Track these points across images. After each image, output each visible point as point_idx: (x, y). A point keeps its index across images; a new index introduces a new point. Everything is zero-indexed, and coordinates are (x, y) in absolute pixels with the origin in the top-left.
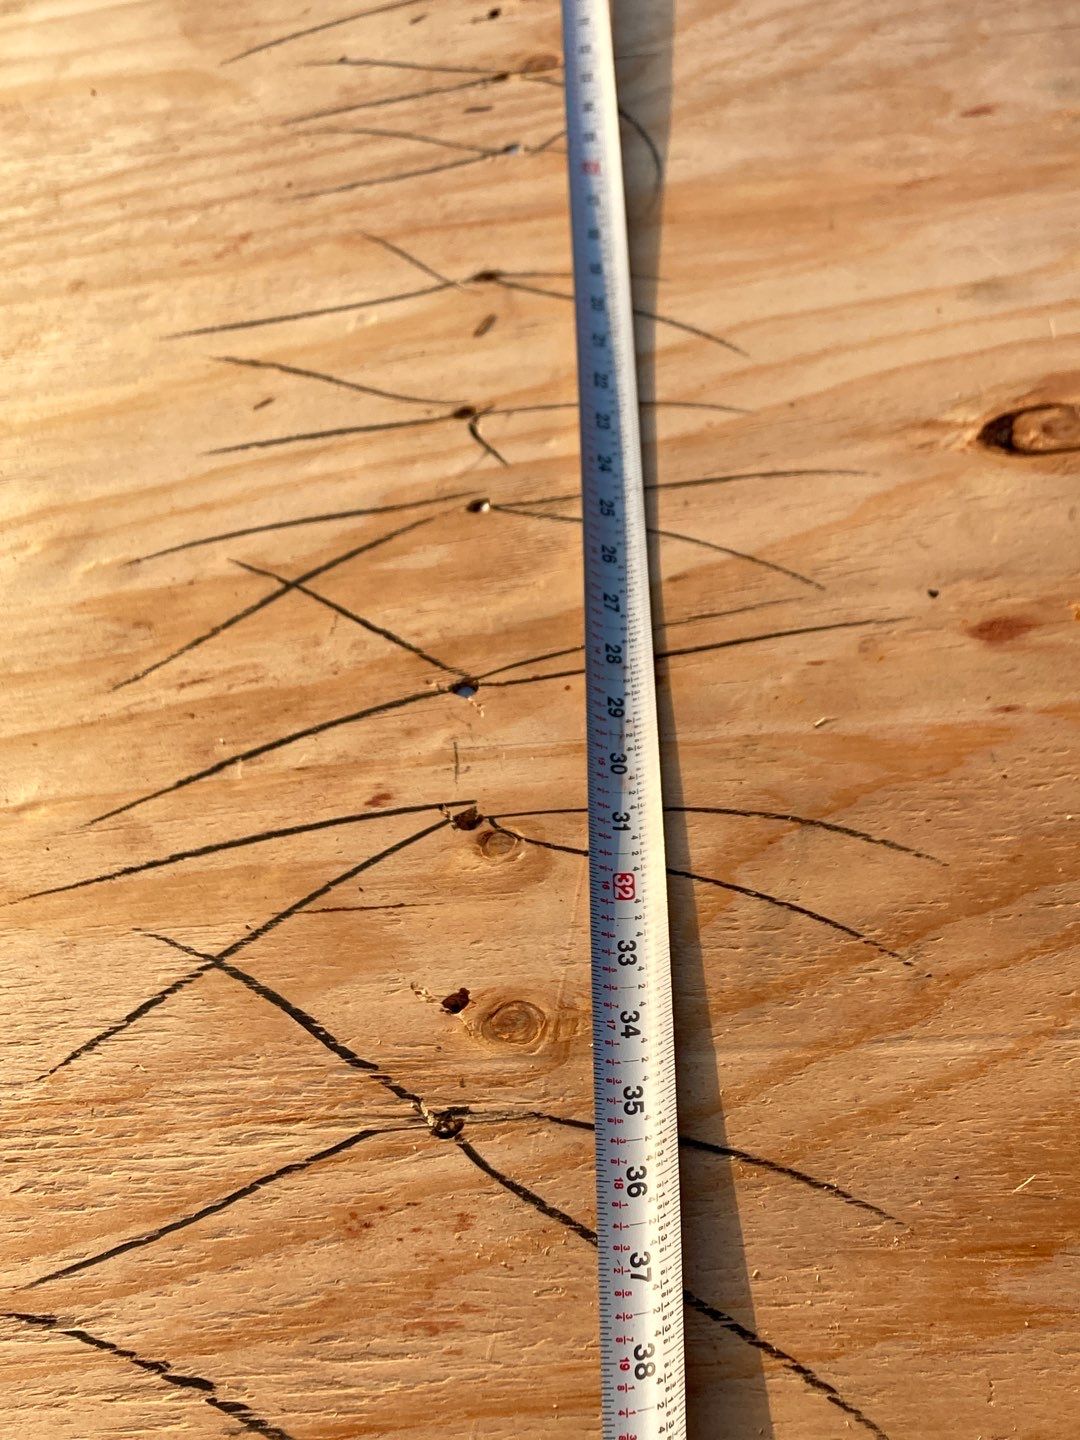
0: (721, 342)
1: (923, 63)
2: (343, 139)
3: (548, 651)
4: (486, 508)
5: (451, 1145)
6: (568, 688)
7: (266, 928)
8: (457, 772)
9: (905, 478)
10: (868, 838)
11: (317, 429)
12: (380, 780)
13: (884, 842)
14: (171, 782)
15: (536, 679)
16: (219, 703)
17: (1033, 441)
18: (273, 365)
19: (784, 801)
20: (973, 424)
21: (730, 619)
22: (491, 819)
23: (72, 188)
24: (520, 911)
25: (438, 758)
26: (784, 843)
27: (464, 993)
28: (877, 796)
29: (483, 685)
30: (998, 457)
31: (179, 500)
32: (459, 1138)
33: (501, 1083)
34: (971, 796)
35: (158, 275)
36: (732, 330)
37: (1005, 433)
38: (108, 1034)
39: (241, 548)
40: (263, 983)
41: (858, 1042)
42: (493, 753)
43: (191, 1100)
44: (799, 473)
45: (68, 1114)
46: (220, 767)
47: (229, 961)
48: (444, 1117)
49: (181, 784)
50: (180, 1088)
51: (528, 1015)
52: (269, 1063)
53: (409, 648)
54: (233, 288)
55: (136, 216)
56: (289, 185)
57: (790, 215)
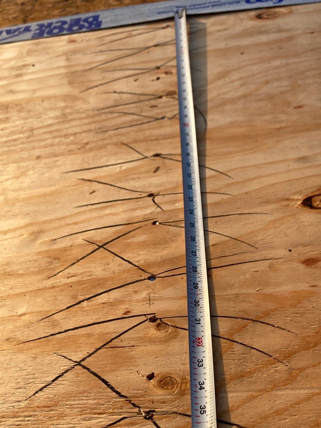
0: (225, 174)
1: (282, 93)
2: (115, 115)
3: (176, 267)
4: (157, 223)
5: (150, 422)
6: (182, 278)
7: (93, 353)
8: (150, 304)
9: (281, 215)
10: (273, 326)
11: (108, 200)
12: (127, 306)
13: (278, 327)
14: (65, 307)
15: (173, 275)
16: (80, 283)
17: (318, 205)
18: (95, 181)
19: (248, 314)
20: (300, 200)
21: (230, 257)
22: (160, 319)
23: (36, 129)
24: (169, 348)
25: (144, 300)
26: (248, 327)
27: (153, 374)
28: (276, 312)
29: (157, 277)
30: (308, 209)
31: (68, 221)
32: (152, 420)
33: (165, 403)
34: (304, 313)
35: (62, 154)
36: (228, 171)
37: (310, 202)
38: (46, 386)
39: (85, 236)
40: (93, 370)
41: (272, 390)
42: (161, 298)
43: (71, 407)
44: (249, 214)
45: (34, 411)
46: (79, 303)
47: (82, 363)
48: (147, 413)
49: (68, 308)
50: (68, 403)
51: (172, 381)
52: (95, 396)
53: (135, 266)
54: (83, 159)
55: (55, 137)
56: (100, 128)
57: (245, 138)
